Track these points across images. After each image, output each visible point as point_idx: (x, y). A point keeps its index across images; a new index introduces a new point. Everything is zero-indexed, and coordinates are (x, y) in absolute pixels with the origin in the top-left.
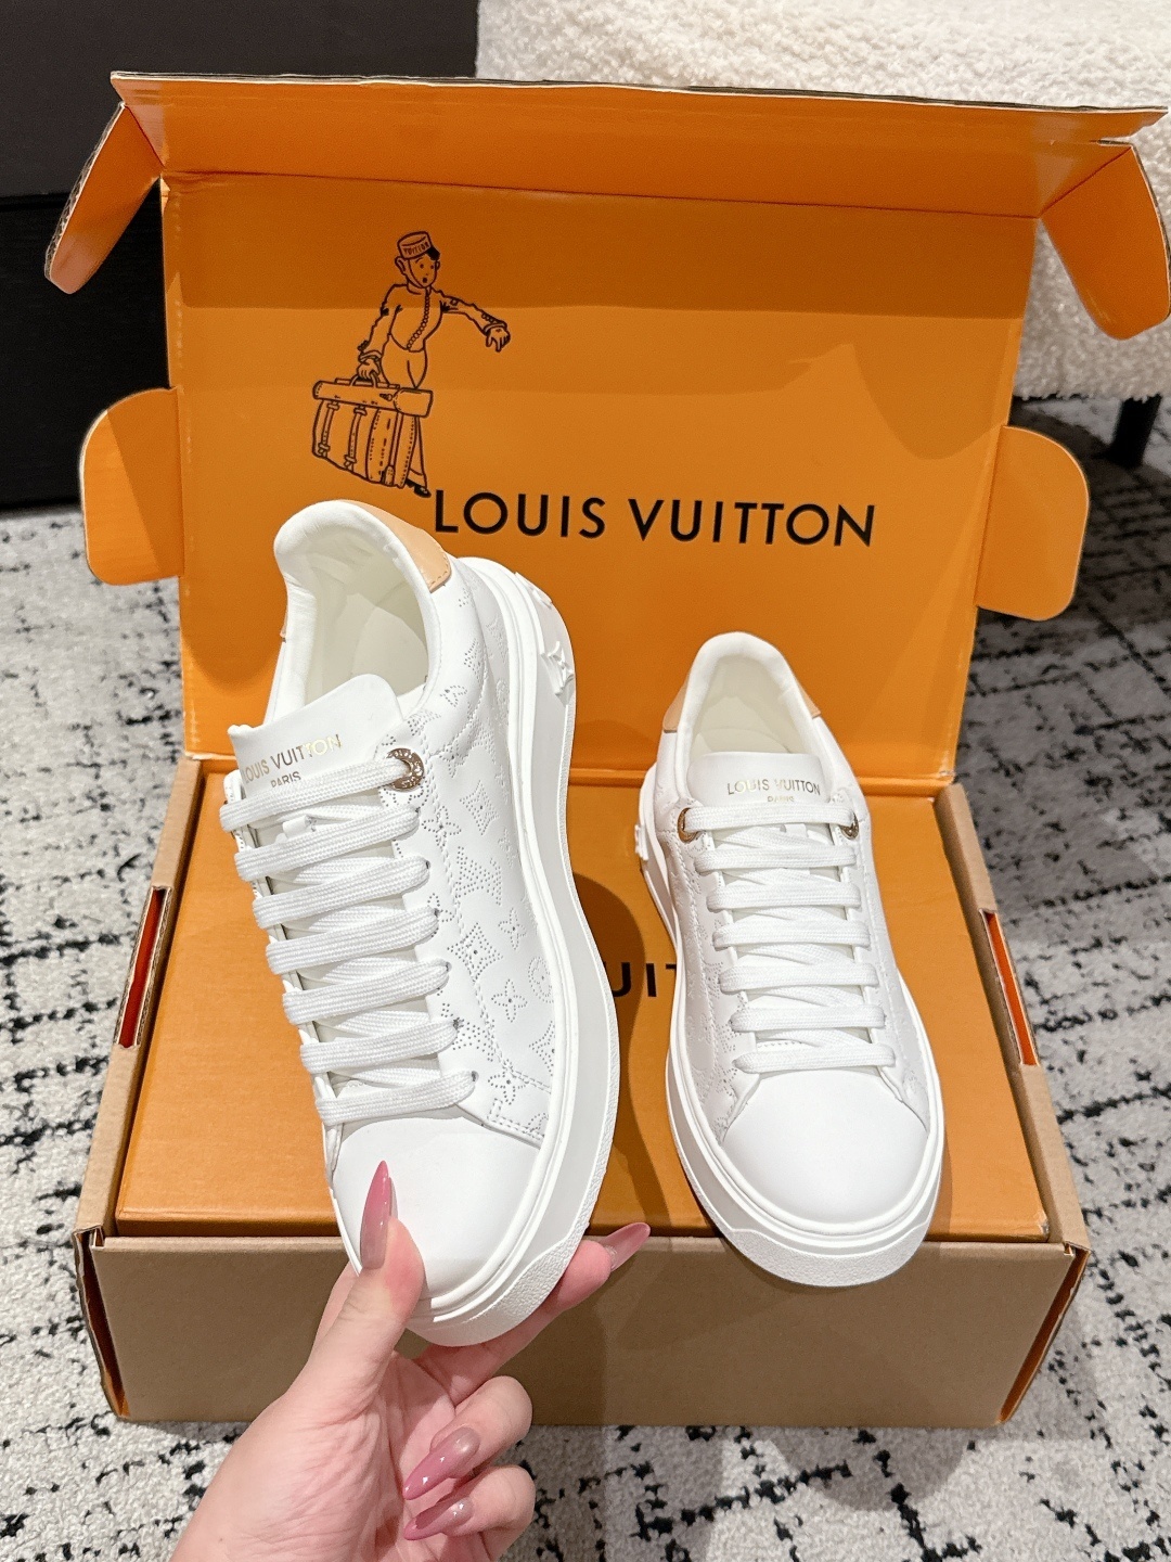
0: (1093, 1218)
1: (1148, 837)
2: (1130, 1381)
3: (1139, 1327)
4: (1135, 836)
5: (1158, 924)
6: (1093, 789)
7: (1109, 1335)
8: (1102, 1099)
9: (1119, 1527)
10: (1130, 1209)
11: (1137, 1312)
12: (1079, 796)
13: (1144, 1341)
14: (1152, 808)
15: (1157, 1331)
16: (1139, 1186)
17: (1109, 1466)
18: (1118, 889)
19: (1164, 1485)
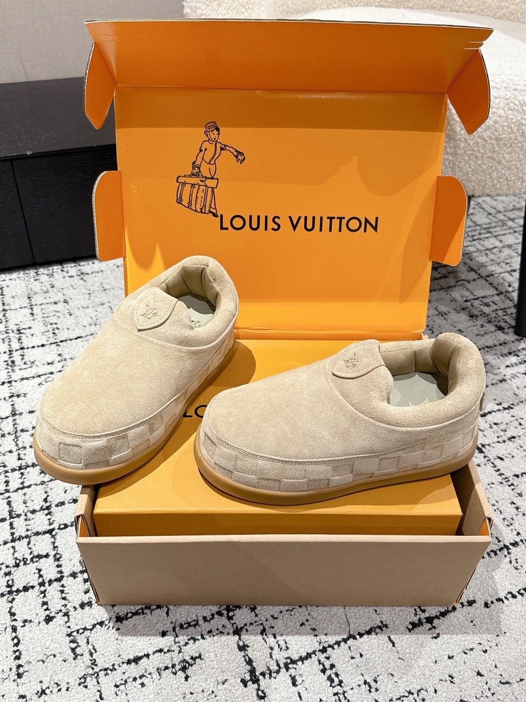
0: (487, 447)
1: (492, 332)
2: (506, 494)
3: (506, 478)
4: (488, 332)
5: (499, 358)
6: (471, 319)
7: (497, 481)
8: (486, 412)
9: (507, 537)
10: (499, 444)
11: (505, 474)
12: (467, 321)
13: (509, 482)
14: (491, 324)
15: (513, 479)
16: (501, 436)
17: (501, 519)
18: (484, 348)
19: (521, 524)
